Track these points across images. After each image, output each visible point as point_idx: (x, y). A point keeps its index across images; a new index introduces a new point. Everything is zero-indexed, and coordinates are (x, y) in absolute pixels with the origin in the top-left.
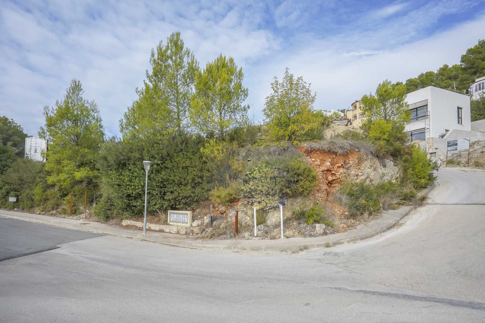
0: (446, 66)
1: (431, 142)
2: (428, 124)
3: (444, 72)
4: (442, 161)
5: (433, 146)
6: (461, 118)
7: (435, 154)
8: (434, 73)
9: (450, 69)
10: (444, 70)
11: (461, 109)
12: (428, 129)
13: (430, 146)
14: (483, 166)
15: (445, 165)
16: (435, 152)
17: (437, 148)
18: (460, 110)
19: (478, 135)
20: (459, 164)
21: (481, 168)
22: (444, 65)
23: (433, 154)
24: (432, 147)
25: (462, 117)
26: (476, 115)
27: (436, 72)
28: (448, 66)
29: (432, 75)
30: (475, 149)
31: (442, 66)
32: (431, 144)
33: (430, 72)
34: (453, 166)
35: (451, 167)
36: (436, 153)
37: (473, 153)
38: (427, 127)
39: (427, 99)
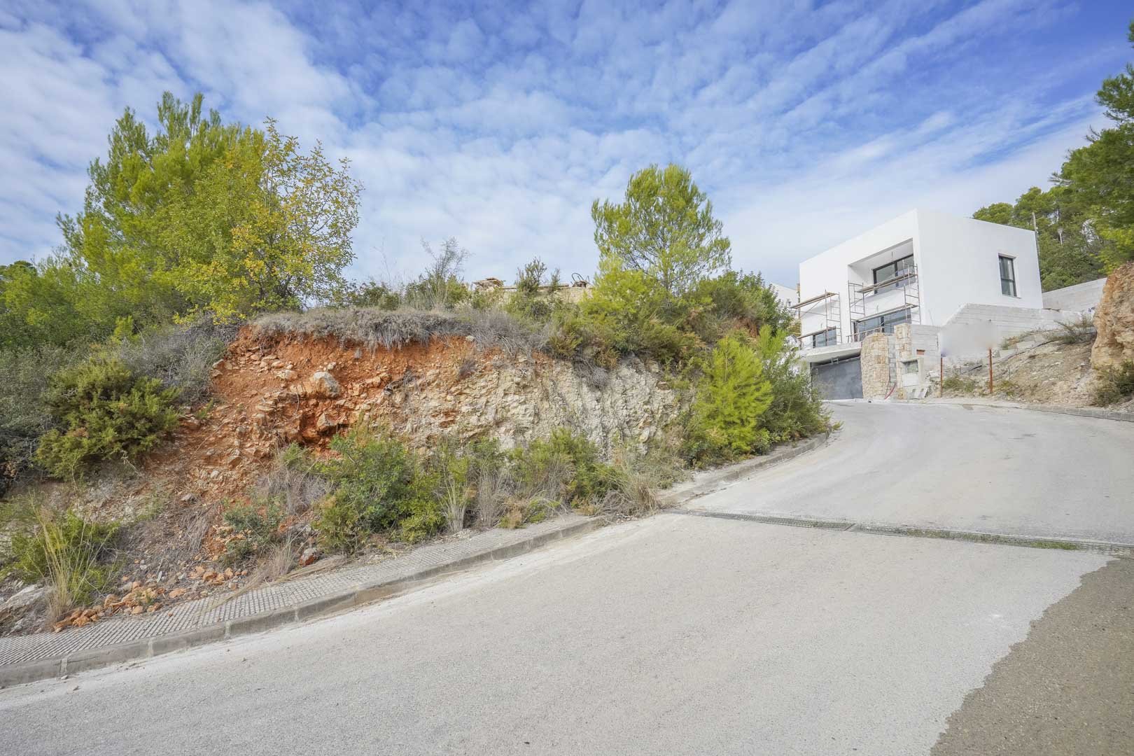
0: (1037, 191)
1: (904, 334)
2: (916, 295)
3: (1030, 202)
4: (933, 381)
5: (910, 344)
6: (1014, 282)
7: (914, 365)
8: (1011, 206)
9: (1045, 195)
10: (1032, 200)
11: (1011, 260)
12: (915, 306)
13: (904, 347)
14: (1023, 395)
15: (938, 393)
16: (914, 359)
17: (924, 351)
18: (1009, 262)
19: (1042, 317)
20: (970, 387)
21: (1019, 399)
22: (1030, 190)
23: (911, 365)
24: (907, 347)
25: (1014, 278)
26: (1064, 277)
27: (1014, 204)
28: (1039, 191)
29: (1004, 210)
30: (1019, 351)
31: (1026, 192)
32: (904, 341)
33: (1000, 205)
34: (957, 395)
35: (952, 396)
36: (916, 361)
37: (1011, 361)
38: (915, 302)
39: (911, 240)
